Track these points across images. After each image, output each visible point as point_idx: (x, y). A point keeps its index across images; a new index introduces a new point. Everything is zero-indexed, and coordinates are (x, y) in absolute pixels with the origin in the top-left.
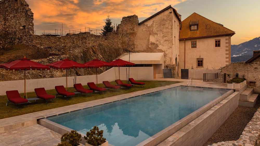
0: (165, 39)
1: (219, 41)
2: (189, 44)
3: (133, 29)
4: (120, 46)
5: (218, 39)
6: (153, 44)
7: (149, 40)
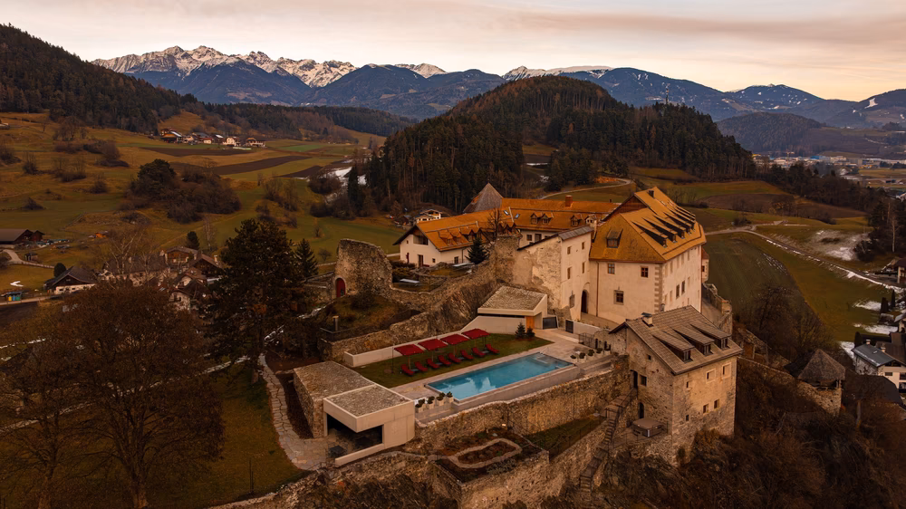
0: (551, 274)
1: (647, 269)
2: (604, 267)
3: (510, 254)
4: (491, 278)
5: (645, 265)
6: (536, 278)
7: (531, 272)
